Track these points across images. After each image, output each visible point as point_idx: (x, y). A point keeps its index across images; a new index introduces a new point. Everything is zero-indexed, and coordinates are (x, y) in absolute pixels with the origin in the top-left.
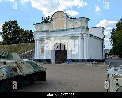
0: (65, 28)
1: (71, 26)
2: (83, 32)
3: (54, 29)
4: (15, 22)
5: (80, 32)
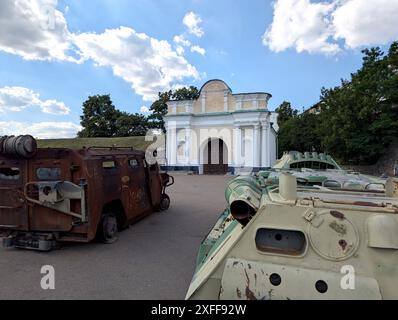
0: (225, 110)
1: (238, 107)
2: (261, 119)
3: (203, 112)
4: (106, 99)
5: (256, 119)
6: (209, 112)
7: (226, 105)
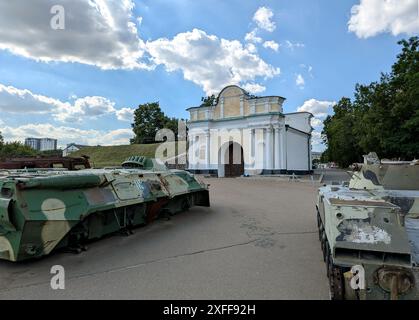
0: (242, 114)
1: (252, 111)
2: (273, 122)
3: (222, 117)
4: (155, 106)
5: (268, 122)
6: (227, 117)
7: (242, 109)
